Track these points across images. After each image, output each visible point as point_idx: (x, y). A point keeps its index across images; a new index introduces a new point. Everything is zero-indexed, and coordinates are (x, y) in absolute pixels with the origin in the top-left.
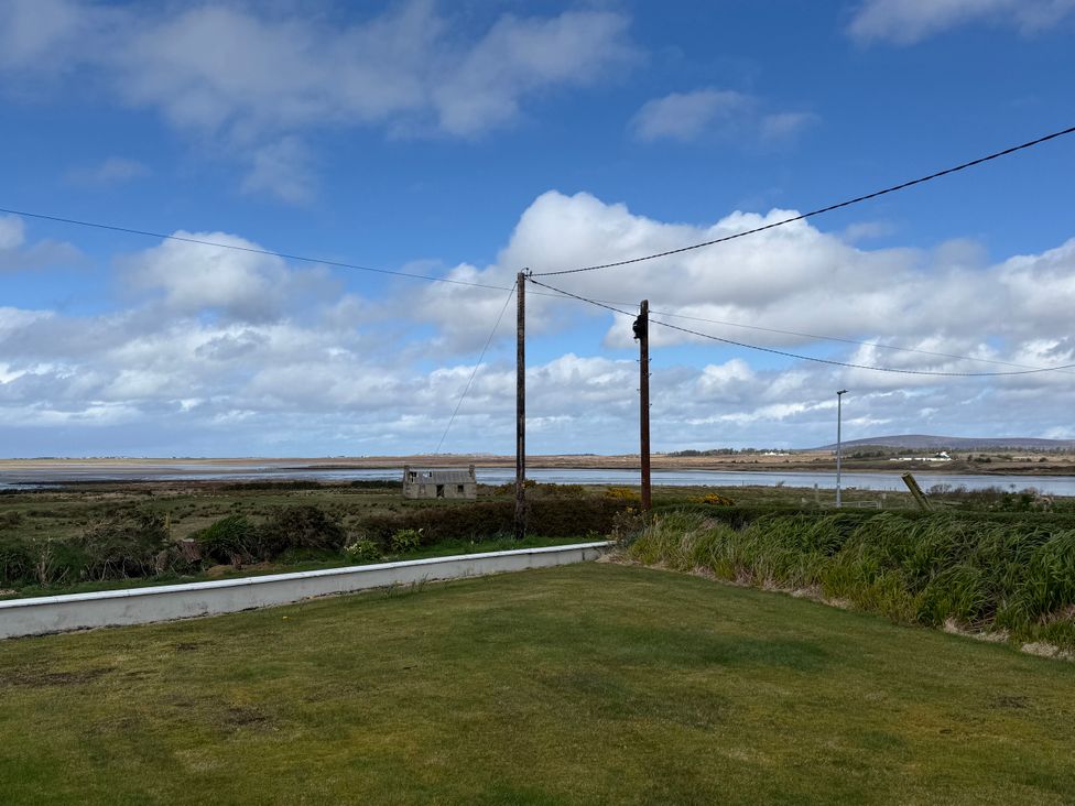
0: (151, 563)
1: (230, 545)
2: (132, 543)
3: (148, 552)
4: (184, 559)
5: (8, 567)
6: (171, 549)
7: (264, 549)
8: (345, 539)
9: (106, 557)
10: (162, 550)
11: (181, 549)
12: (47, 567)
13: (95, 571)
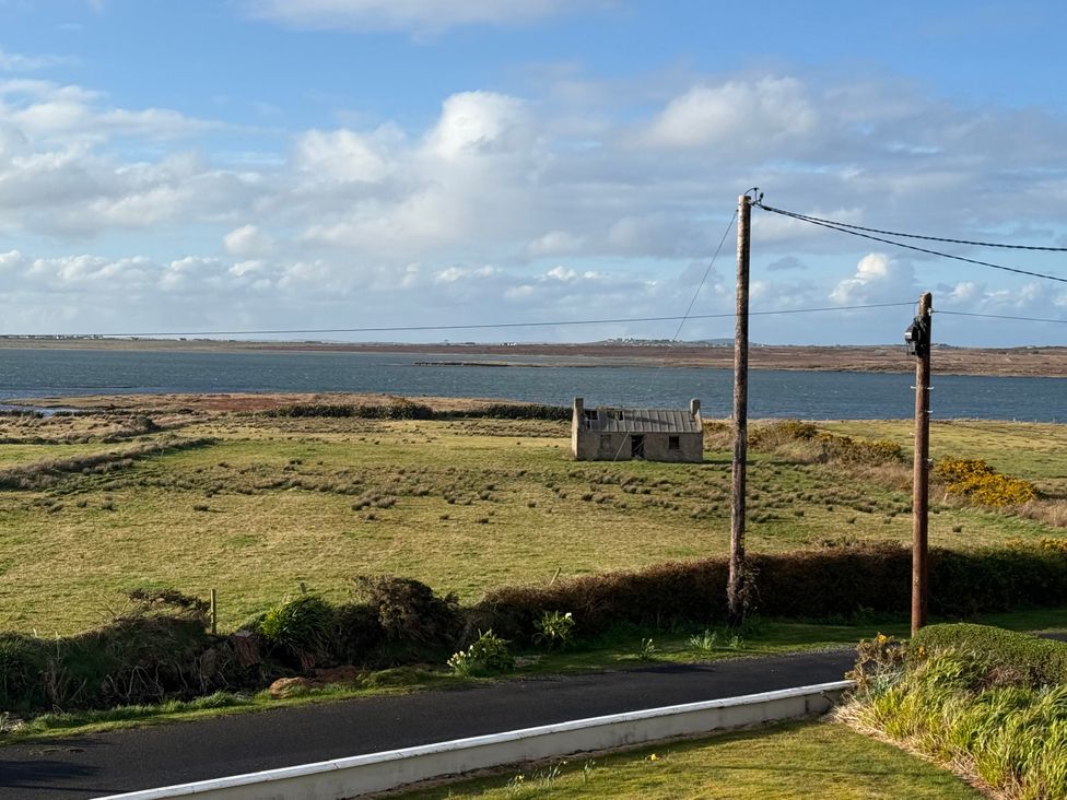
0: (193, 667)
1: (300, 641)
2: (167, 639)
3: (189, 651)
4: (237, 663)
5: (8, 680)
6: (220, 645)
7: (346, 644)
8: (462, 628)
9: (133, 662)
10: (207, 647)
11: (232, 647)
12: (58, 678)
13: (120, 681)
